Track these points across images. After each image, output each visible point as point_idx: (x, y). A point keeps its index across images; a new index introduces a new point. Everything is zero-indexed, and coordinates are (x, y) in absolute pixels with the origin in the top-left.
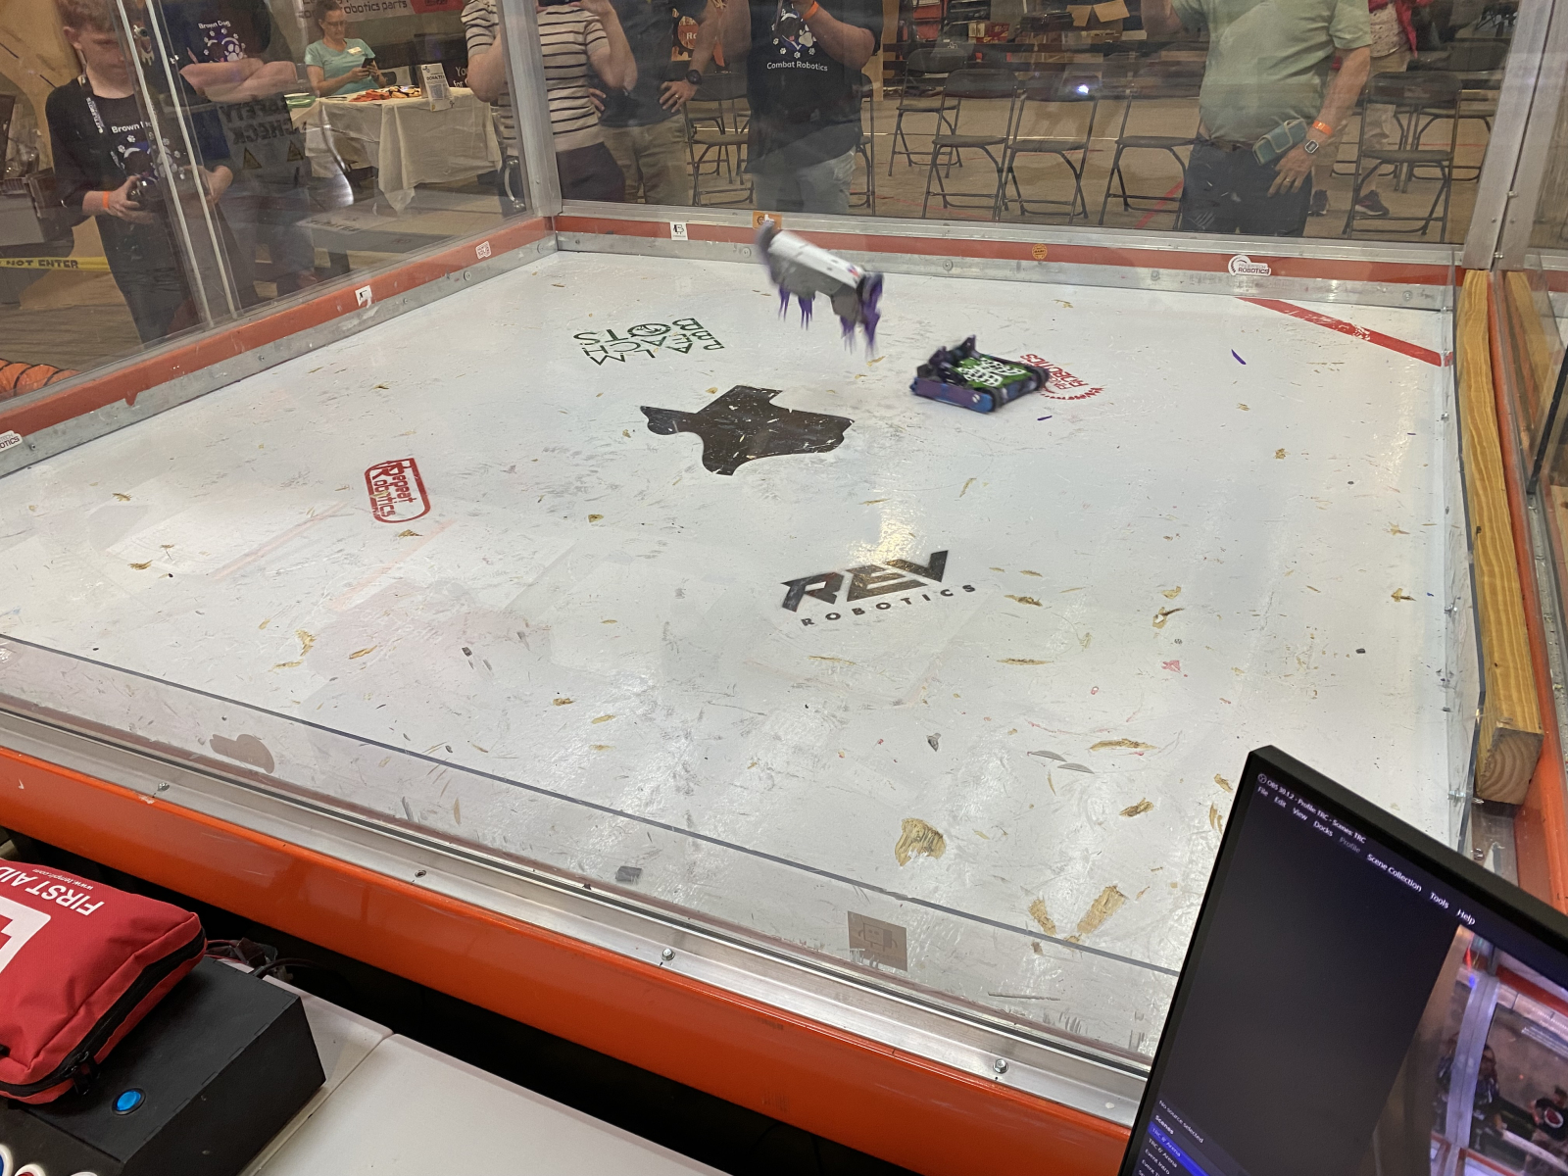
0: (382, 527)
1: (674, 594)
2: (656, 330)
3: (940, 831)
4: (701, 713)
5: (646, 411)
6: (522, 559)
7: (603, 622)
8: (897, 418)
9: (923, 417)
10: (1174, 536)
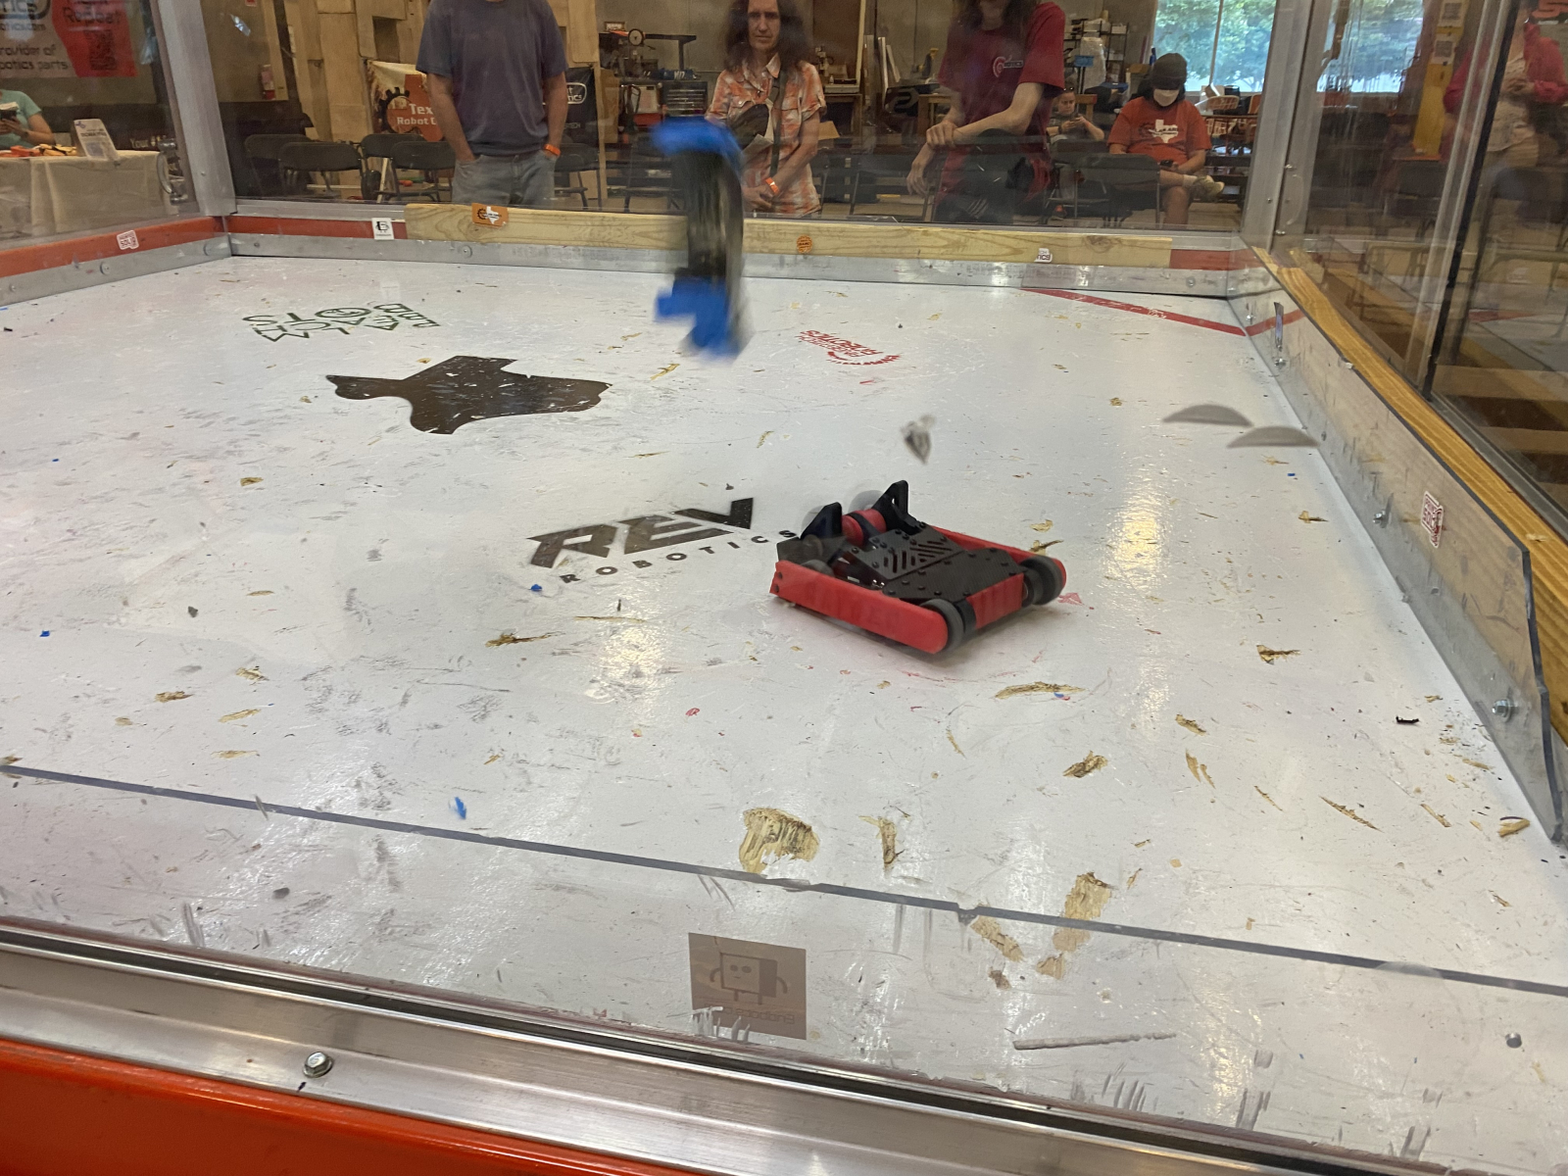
1: (367, 556)
2: (353, 313)
3: (807, 822)
4: (406, 695)
5: (333, 379)
6: (131, 528)
7: (252, 594)
8: (663, 381)
9: (697, 381)
10: (1024, 474)
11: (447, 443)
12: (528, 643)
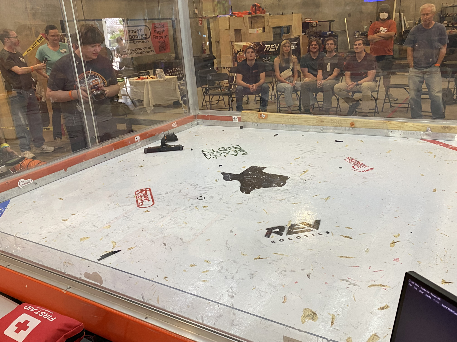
0: (140, 209)
1: (230, 231)
2: (227, 149)
3: (316, 313)
4: (237, 271)
5: (223, 173)
6: (182, 219)
7: (207, 240)
8: (304, 177)
9: (313, 176)
10: (398, 217)
11: (248, 197)
12: (263, 259)
